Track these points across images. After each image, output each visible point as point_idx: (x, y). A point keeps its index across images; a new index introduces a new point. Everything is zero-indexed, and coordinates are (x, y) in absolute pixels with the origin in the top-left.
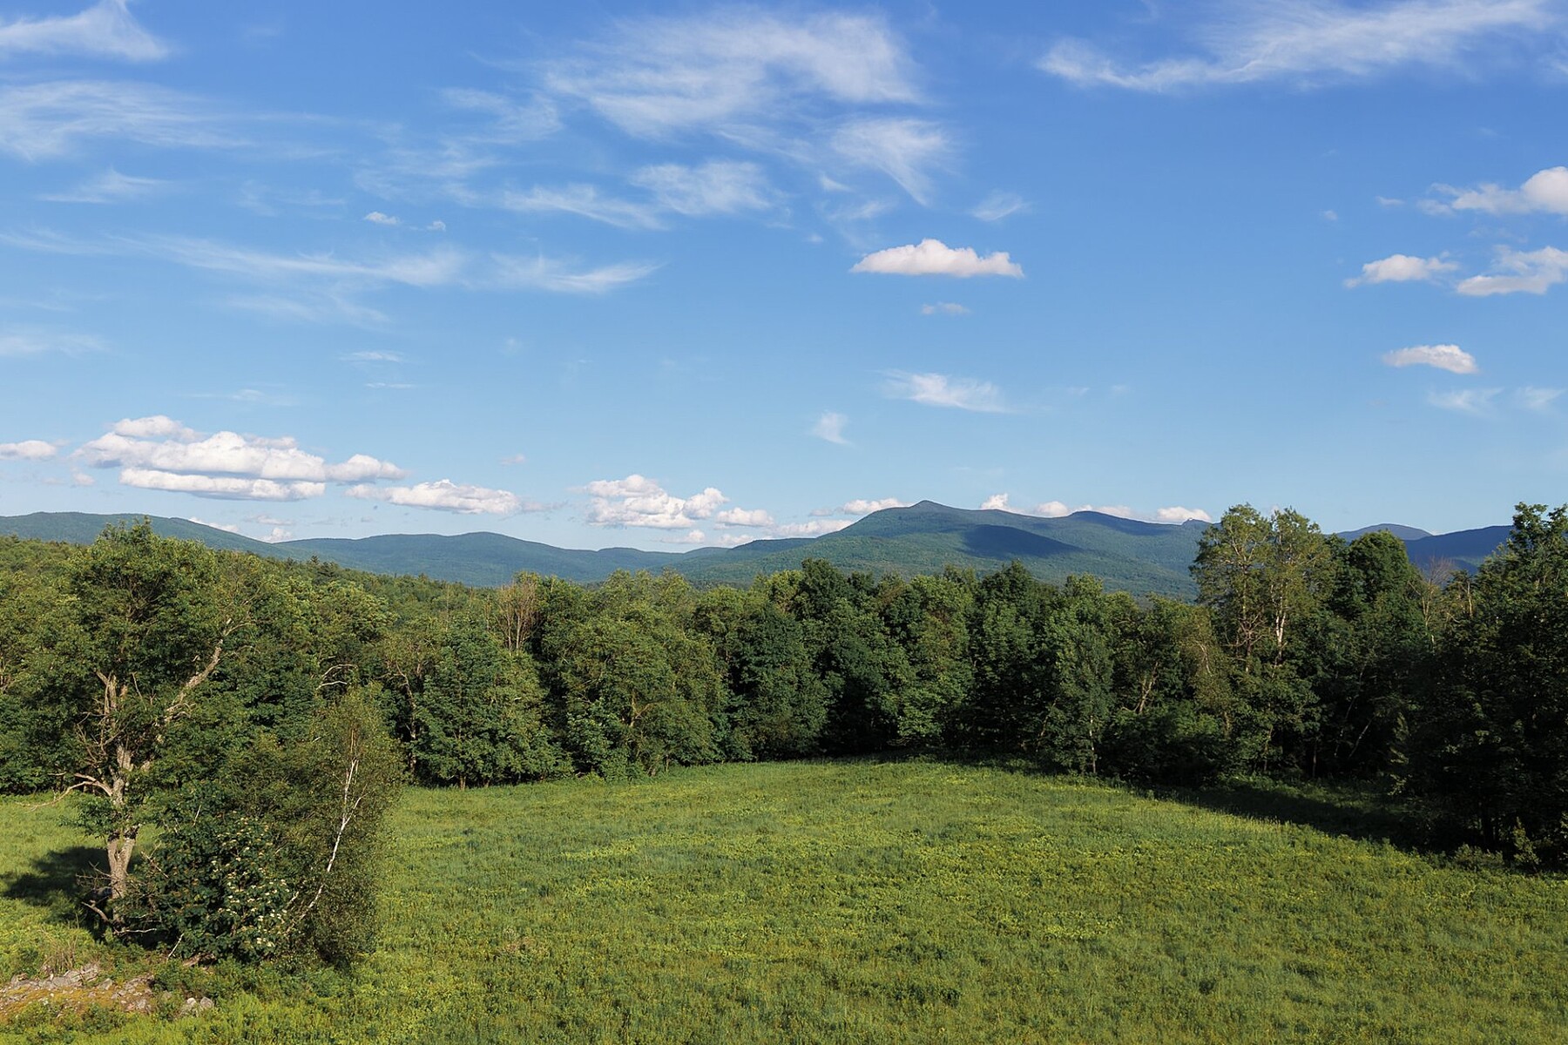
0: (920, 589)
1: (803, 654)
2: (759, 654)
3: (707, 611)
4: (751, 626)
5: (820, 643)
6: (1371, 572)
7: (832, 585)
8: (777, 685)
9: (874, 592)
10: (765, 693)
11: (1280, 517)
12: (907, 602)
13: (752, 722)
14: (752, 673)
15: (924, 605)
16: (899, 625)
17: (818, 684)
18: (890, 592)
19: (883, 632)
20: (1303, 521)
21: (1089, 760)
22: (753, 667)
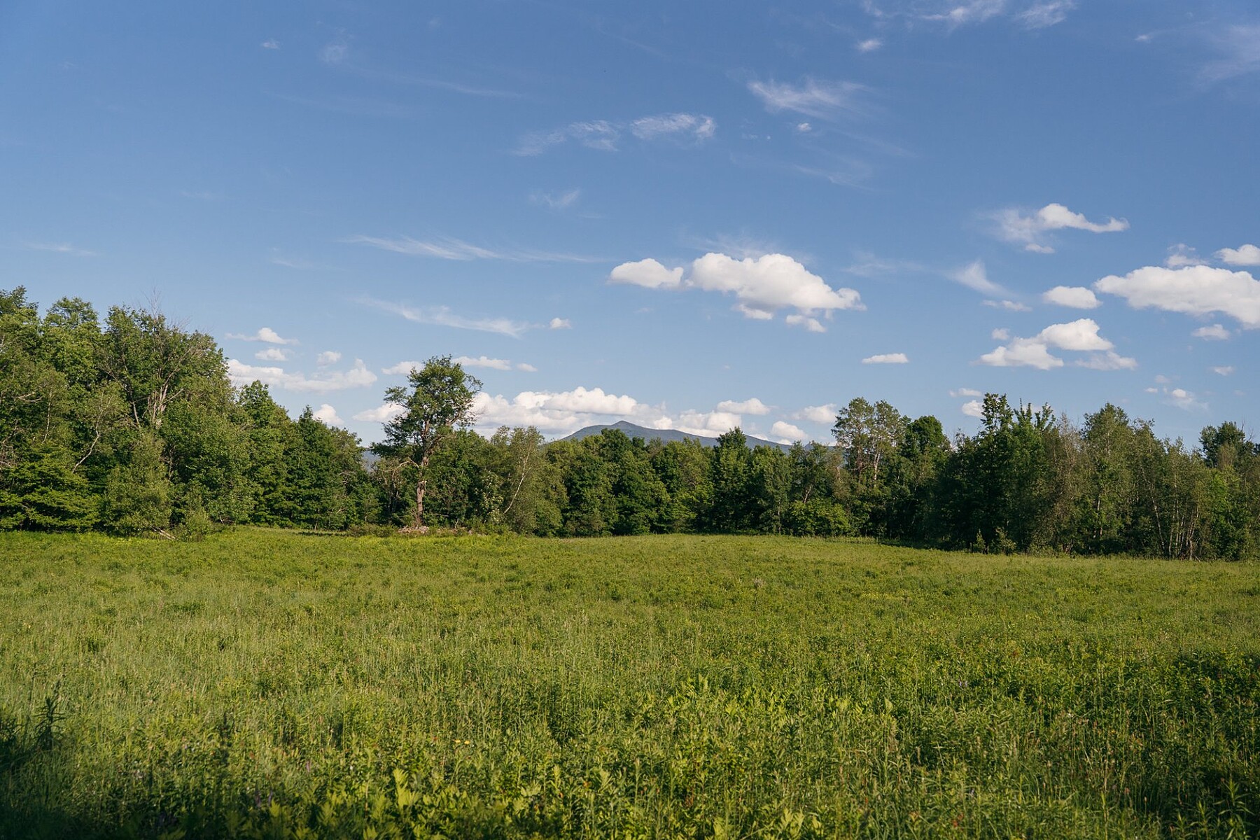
0: (674, 449)
1: (605, 481)
2: (582, 480)
3: (554, 453)
4: (578, 463)
5: (615, 477)
6: (923, 436)
7: (622, 444)
8: (592, 497)
9: (646, 449)
10: (585, 501)
11: (879, 405)
12: (666, 455)
13: (577, 518)
14: (578, 491)
15: (675, 457)
16: (661, 468)
17: (614, 500)
18: (655, 450)
19: (651, 472)
20: (890, 408)
21: (777, 526)
22: (578, 486)
